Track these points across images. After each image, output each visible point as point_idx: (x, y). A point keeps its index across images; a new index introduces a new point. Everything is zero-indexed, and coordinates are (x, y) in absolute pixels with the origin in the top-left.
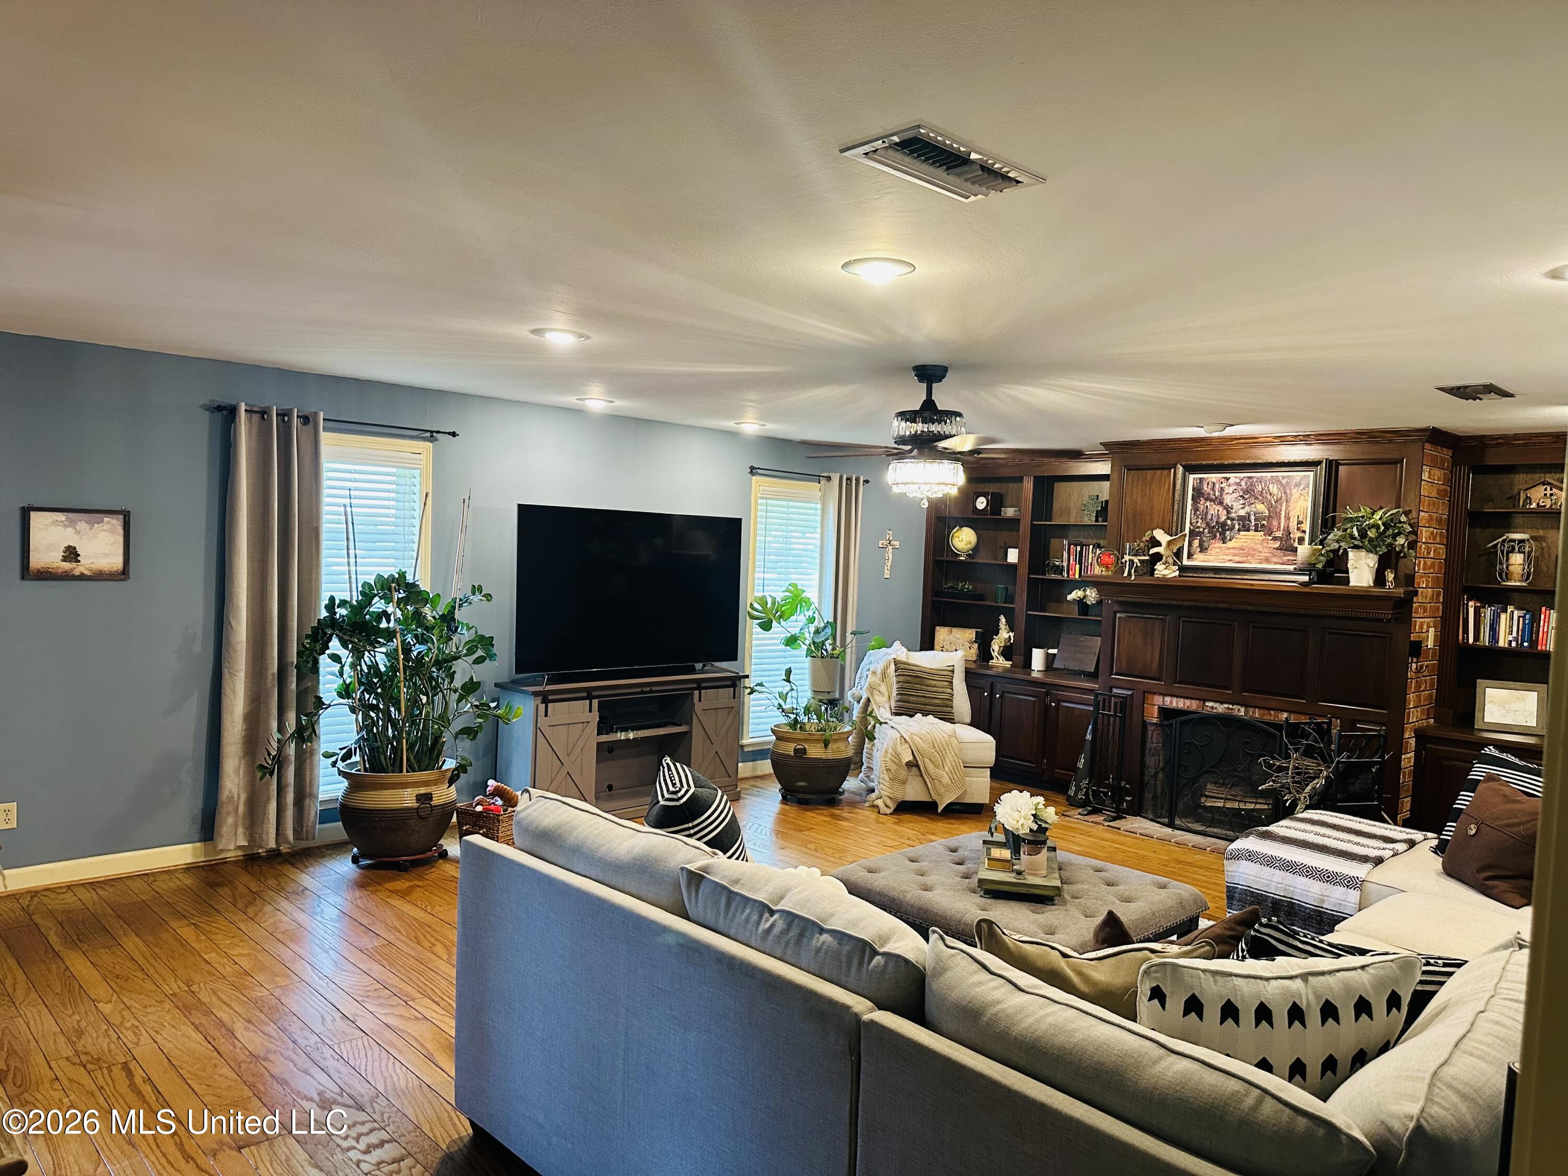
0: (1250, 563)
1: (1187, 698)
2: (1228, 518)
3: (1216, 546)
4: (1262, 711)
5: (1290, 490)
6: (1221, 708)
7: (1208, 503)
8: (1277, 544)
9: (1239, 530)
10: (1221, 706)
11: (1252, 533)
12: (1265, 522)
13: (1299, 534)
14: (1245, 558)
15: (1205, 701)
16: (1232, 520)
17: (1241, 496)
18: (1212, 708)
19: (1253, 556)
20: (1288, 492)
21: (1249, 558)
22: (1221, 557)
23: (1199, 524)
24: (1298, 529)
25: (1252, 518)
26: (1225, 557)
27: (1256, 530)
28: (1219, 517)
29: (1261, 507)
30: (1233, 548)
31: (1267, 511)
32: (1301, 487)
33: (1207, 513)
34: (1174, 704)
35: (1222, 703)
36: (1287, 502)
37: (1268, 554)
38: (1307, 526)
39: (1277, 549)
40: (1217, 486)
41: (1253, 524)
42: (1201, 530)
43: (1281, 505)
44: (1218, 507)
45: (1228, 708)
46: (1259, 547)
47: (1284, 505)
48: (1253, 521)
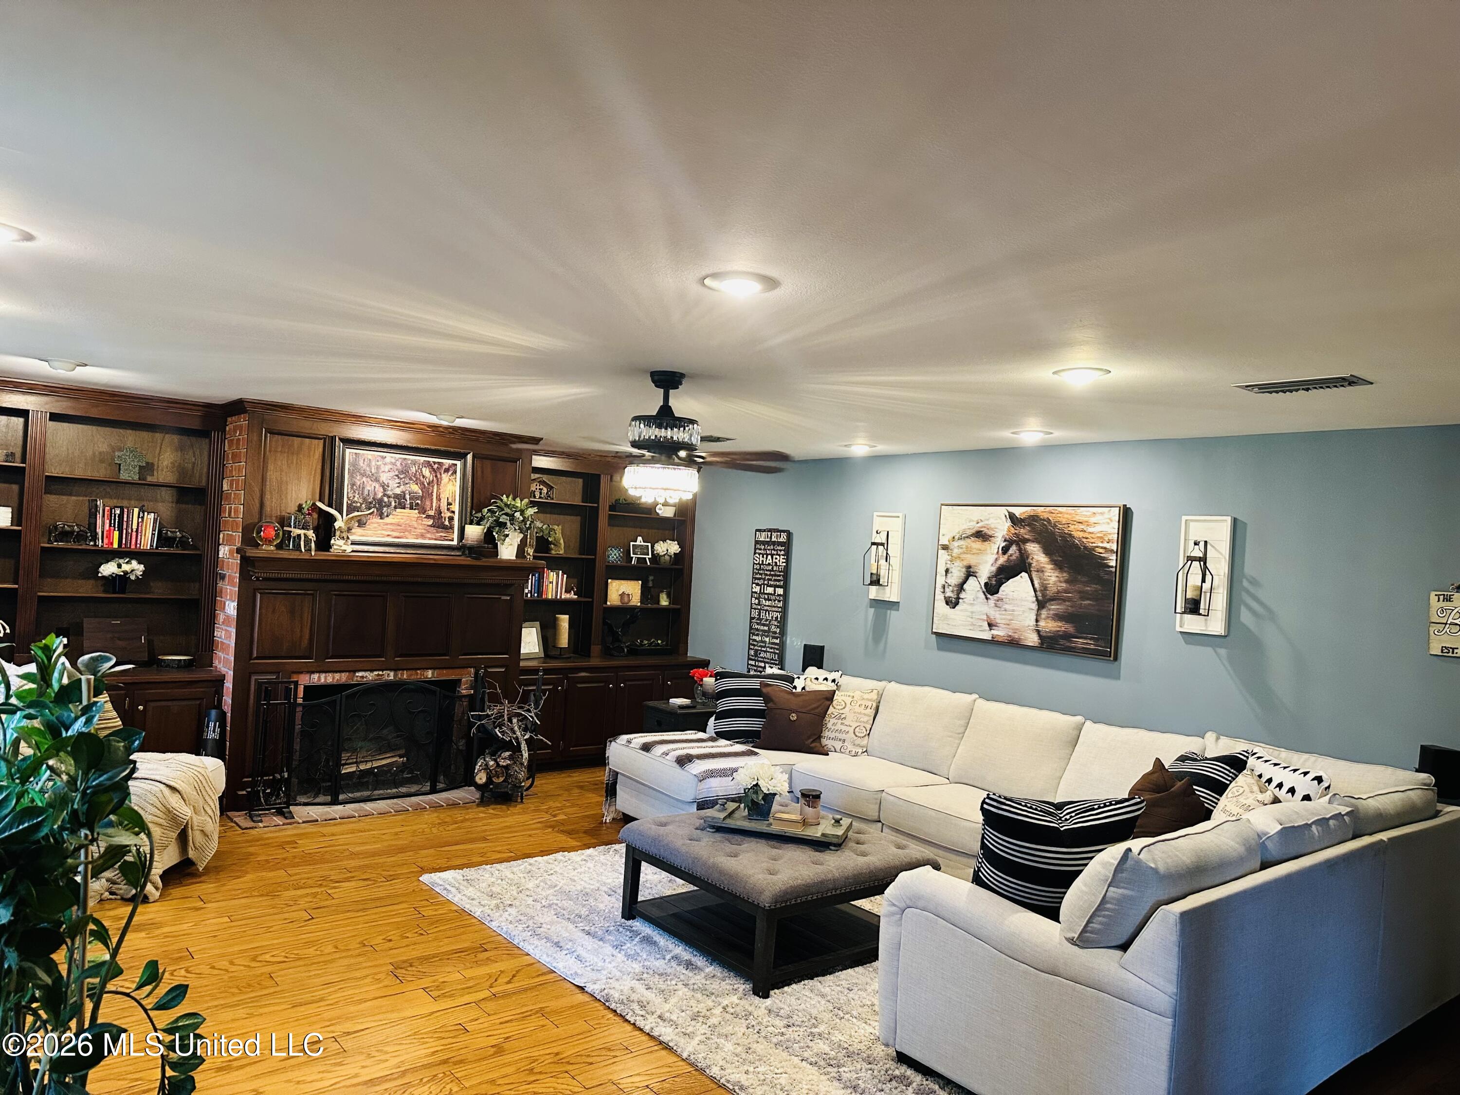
0: (407, 538)
1: (336, 672)
2: (385, 495)
3: (374, 522)
4: (410, 672)
5: (441, 474)
6: (370, 676)
7: (364, 479)
8: (431, 522)
9: (395, 507)
10: (372, 674)
11: (407, 511)
12: (419, 502)
13: (449, 514)
14: (402, 534)
15: (355, 671)
16: (389, 497)
17: (397, 476)
18: (362, 677)
19: (410, 532)
20: (439, 476)
21: (406, 533)
22: (379, 532)
23: (356, 499)
24: (448, 509)
25: (408, 497)
26: (384, 532)
27: (411, 508)
28: (375, 494)
29: (415, 488)
30: (391, 524)
31: (420, 491)
32: (450, 473)
33: (363, 488)
34: (323, 680)
35: (372, 671)
36: (437, 484)
37: (423, 531)
38: (456, 508)
39: (431, 526)
40: (373, 463)
41: (408, 502)
42: (359, 505)
43: (433, 487)
44: (374, 484)
45: (378, 675)
46: (415, 524)
47: (435, 487)
48: (408, 500)
